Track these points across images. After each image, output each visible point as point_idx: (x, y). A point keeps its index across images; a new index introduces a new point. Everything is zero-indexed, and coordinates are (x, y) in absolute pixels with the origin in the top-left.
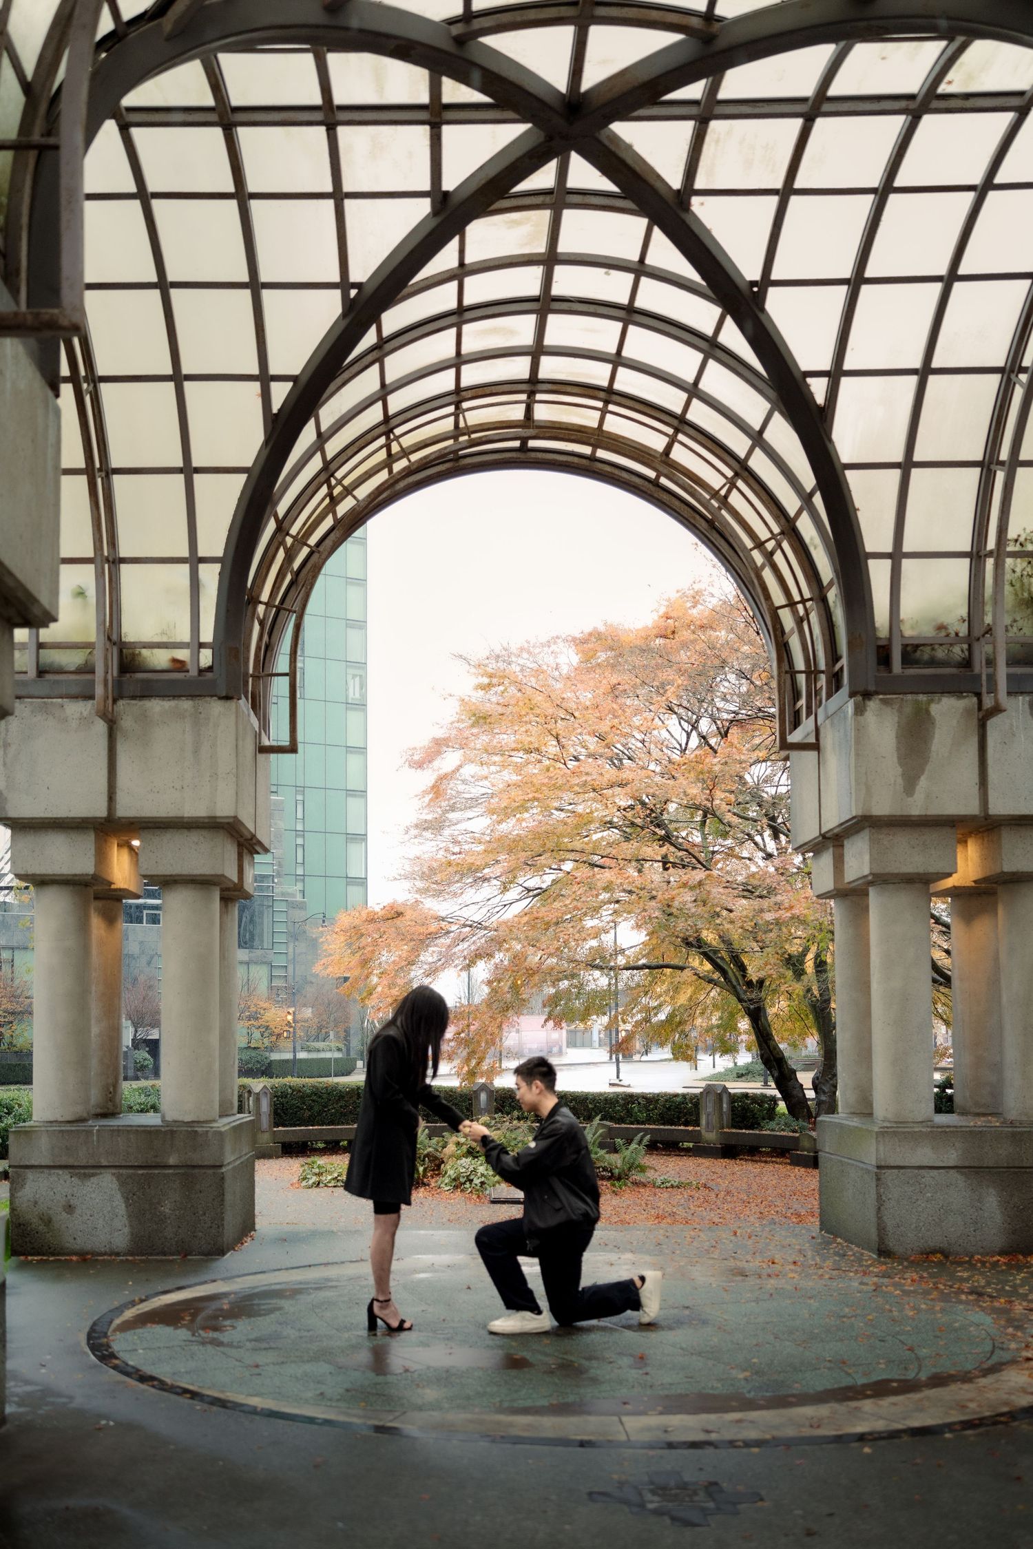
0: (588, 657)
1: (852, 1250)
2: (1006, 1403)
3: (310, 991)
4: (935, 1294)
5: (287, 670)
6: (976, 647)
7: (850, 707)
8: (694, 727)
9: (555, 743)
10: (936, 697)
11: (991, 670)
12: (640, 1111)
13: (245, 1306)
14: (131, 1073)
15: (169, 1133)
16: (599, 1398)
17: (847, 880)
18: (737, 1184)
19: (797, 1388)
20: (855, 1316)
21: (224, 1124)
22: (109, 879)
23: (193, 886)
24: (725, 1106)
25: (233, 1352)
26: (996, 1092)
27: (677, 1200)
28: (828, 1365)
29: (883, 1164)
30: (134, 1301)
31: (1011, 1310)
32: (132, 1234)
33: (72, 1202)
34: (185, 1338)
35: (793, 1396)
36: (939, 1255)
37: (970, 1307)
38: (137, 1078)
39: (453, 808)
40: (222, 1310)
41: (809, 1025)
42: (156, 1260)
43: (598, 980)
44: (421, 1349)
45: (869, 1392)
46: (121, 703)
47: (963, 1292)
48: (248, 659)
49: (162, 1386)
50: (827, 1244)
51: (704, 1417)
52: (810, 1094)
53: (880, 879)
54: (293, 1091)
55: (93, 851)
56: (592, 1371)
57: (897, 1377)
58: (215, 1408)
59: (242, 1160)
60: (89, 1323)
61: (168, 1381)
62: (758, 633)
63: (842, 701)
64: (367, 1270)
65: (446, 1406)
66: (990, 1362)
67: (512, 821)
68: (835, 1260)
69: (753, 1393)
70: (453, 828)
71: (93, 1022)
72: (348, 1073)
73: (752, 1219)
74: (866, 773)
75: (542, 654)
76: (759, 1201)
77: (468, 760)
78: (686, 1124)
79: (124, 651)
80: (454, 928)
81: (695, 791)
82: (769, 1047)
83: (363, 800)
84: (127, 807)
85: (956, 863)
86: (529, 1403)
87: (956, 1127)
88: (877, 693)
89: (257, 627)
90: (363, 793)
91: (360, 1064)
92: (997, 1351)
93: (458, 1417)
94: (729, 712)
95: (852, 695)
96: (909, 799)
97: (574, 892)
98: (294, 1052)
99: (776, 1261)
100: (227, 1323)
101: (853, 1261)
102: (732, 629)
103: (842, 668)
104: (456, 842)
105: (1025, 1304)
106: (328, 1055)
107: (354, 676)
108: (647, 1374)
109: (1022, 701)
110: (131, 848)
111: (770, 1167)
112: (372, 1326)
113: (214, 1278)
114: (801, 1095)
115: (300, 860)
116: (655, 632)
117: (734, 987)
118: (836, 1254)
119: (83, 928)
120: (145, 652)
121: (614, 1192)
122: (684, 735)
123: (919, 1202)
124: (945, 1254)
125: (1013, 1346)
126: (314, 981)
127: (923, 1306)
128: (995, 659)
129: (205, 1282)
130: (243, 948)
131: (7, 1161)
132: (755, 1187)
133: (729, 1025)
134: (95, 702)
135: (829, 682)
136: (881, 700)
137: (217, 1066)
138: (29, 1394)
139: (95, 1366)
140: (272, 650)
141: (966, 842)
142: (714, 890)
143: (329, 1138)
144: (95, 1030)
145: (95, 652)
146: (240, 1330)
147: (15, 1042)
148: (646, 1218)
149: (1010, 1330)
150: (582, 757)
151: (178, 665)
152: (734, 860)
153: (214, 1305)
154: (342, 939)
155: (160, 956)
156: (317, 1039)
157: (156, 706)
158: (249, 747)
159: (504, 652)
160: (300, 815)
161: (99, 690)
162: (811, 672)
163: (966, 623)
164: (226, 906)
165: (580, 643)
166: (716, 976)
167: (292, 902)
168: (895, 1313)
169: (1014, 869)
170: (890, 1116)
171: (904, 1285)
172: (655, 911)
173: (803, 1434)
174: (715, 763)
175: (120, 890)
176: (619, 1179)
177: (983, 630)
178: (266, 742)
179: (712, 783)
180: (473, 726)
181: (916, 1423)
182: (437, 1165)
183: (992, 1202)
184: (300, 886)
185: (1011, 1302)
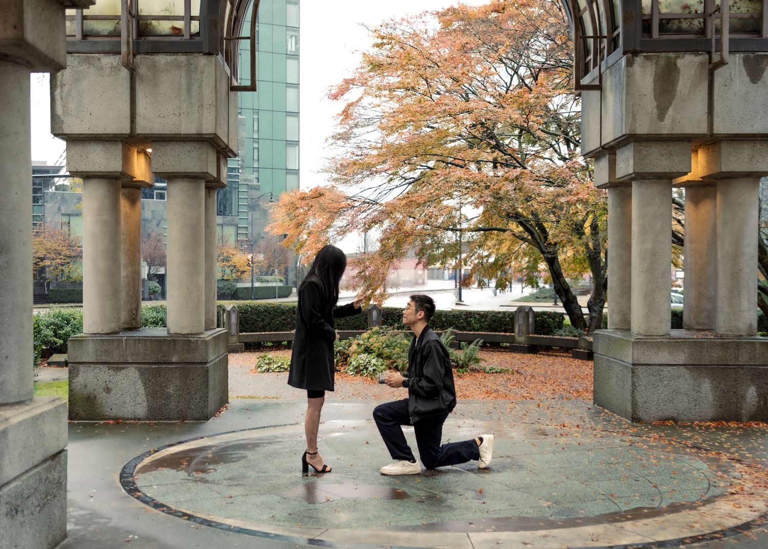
0: (447, 24)
1: (614, 417)
2: (719, 525)
3: (262, 243)
4: (670, 448)
5: (249, 35)
6: (709, 20)
7: (623, 62)
8: (516, 72)
9: (424, 82)
10: (681, 54)
11: (719, 36)
12: (475, 323)
13: (223, 455)
14: (147, 296)
15: (172, 341)
16: (453, 520)
17: (617, 177)
18: (538, 371)
19: (582, 514)
20: (618, 463)
21: (208, 335)
22: (131, 174)
23: (188, 179)
24: (530, 320)
25: (215, 487)
26: (711, 316)
27: (499, 382)
28: (602, 497)
29: (636, 362)
30: (150, 451)
31: (719, 459)
32: (149, 407)
33: (109, 386)
34: (184, 478)
35: (580, 518)
36: (671, 421)
37: (693, 457)
38: (150, 299)
39: (356, 126)
40: (207, 458)
41: (586, 266)
42: (164, 423)
43: (450, 237)
44: (337, 485)
45: (629, 516)
46: (138, 57)
47: (688, 447)
48: (223, 27)
49: (170, 511)
50: (598, 413)
51: (522, 533)
52: (585, 311)
53: (640, 176)
54: (252, 309)
55: (121, 156)
56: (449, 501)
57: (647, 506)
58: (204, 527)
59: (220, 358)
60: (122, 466)
61: (173, 507)
62: (560, 10)
63: (618, 58)
64: (301, 429)
65: (354, 525)
66: (708, 496)
67: (396, 135)
68: (604, 424)
69: (553, 517)
70: (357, 138)
71: (122, 268)
72: (287, 296)
73: (548, 394)
74: (633, 106)
75: (416, 23)
76: (552, 382)
77: (367, 93)
78: (505, 331)
79: (140, 21)
80: (357, 204)
81: (516, 115)
82: (560, 282)
83: (297, 119)
84: (143, 127)
85: (691, 166)
86: (408, 523)
87: (684, 339)
88: (642, 52)
89: (229, 6)
90: (296, 114)
91: (294, 290)
92: (712, 488)
93: (362, 533)
94: (539, 62)
95: (625, 53)
96: (661, 123)
97: (437, 184)
98: (252, 282)
99: (566, 425)
100: (211, 467)
101: (616, 425)
102: (543, 7)
103: (618, 35)
104: (359, 147)
105: (728, 455)
106: (274, 284)
107: (291, 36)
108: (484, 503)
109: (738, 58)
110: (146, 154)
111: (559, 359)
112: (305, 469)
113: (201, 436)
114: (580, 313)
115: (256, 158)
116: (491, 8)
117: (538, 243)
118: (605, 420)
119: (115, 207)
120: (154, 23)
121: (459, 376)
122: (509, 77)
123: (659, 387)
124: (675, 420)
125: (722, 484)
126: (264, 236)
127: (662, 456)
128: (722, 29)
129: (196, 439)
130: (220, 215)
131: (67, 355)
132: (549, 373)
133: (533, 267)
134: (121, 56)
135: (609, 44)
136: (644, 56)
137: (203, 298)
138: (82, 516)
139: (126, 497)
140: (239, 21)
141: (697, 151)
142: (526, 183)
143: (275, 340)
144: (123, 273)
145: (121, 22)
146: (220, 472)
147: (71, 276)
148: (480, 393)
149: (720, 473)
150: (442, 92)
151: (177, 32)
152: (539, 160)
153: (202, 454)
154: (284, 210)
155: (165, 220)
156: (267, 274)
157: (162, 60)
158: (224, 87)
159: (391, 22)
160: (256, 129)
161: (124, 49)
162: (598, 37)
163: (703, 4)
164: (209, 192)
165: (441, 15)
166: (526, 235)
167: (251, 185)
168: (644, 462)
169: (728, 170)
170: (642, 331)
171: (649, 441)
172: (488, 196)
173: (588, 546)
174: (531, 98)
175: (139, 181)
176: (462, 367)
177: (714, 9)
178: (235, 84)
179: (528, 110)
180: (370, 71)
181: (660, 538)
182: (345, 358)
183: (707, 386)
184: (256, 175)
185: (719, 454)
